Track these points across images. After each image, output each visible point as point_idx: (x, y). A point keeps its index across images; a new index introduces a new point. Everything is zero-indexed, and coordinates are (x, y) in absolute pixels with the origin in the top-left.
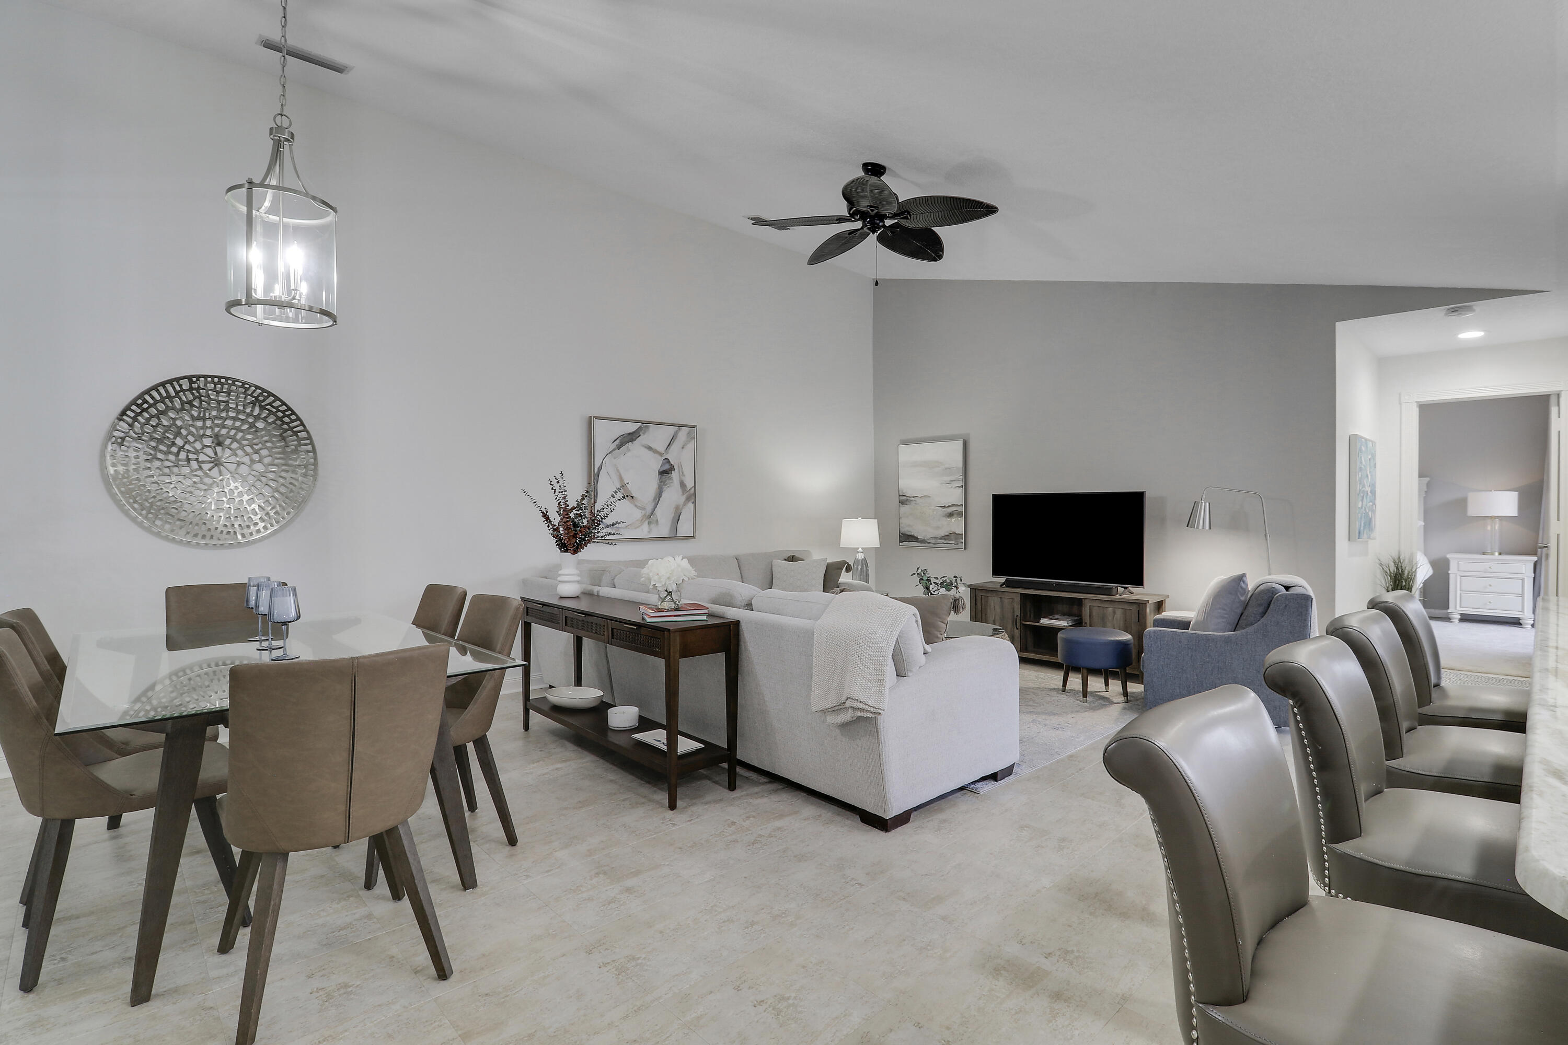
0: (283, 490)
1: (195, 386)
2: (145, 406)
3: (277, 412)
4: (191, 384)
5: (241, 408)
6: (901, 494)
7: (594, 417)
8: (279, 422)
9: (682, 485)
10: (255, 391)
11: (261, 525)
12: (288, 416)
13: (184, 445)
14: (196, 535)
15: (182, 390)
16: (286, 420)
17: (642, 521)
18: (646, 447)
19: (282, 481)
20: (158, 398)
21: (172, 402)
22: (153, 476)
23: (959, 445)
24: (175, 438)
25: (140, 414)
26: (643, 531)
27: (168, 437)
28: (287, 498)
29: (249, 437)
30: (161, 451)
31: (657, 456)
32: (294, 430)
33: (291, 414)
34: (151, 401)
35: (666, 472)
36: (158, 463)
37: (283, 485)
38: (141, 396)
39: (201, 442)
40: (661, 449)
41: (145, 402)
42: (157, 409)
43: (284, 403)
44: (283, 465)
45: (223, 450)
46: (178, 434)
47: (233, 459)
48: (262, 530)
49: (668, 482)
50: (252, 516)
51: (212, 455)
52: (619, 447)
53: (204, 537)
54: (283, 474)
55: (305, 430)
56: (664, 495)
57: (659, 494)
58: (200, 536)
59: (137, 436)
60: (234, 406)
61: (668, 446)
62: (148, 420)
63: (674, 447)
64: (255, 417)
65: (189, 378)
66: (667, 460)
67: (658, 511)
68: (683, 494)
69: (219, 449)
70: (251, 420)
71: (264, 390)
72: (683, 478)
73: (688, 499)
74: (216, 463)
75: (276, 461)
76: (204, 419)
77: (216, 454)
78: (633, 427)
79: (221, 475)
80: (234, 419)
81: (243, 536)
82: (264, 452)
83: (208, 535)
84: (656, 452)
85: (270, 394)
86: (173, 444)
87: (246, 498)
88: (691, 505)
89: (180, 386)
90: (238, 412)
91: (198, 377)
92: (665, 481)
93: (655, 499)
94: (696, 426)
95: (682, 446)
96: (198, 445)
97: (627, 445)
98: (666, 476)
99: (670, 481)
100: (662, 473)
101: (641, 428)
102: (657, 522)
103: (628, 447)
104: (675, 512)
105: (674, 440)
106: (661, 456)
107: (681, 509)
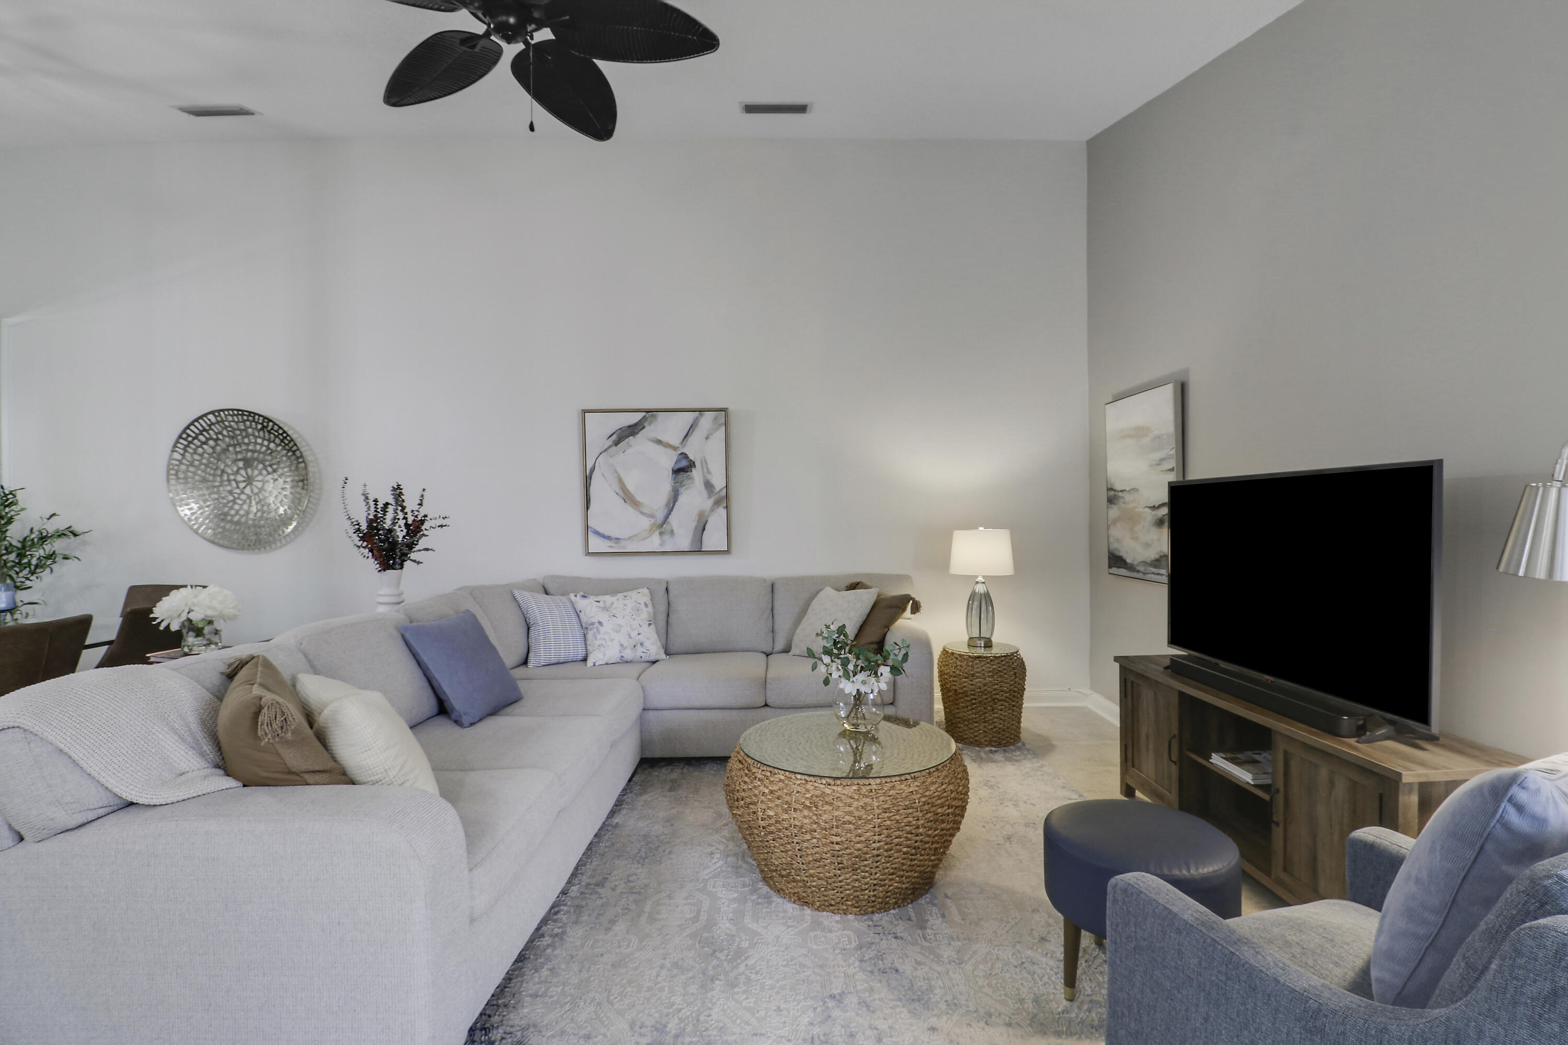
1: (220, 419)
2: (190, 439)
3: (277, 435)
4: (217, 418)
6: (1109, 487)
7: (587, 410)
8: (282, 444)
9: (708, 485)
13: (224, 469)
15: (212, 423)
16: (284, 440)
17: (651, 531)
18: (653, 441)
20: (197, 431)
21: (208, 434)
23: (1170, 391)
24: (217, 463)
26: (654, 543)
27: (212, 463)
29: (268, 458)
31: (669, 451)
32: (292, 450)
33: (287, 437)
34: (193, 435)
35: (683, 469)
38: (185, 431)
40: (675, 441)
43: (280, 427)
44: (292, 481)
45: (251, 471)
47: (259, 478)
49: (685, 482)
51: (245, 475)
52: (616, 443)
55: (298, 449)
56: (682, 499)
57: (675, 497)
59: (190, 463)
60: (251, 433)
61: (685, 437)
62: (195, 450)
63: (693, 439)
64: (267, 440)
66: (684, 456)
67: (674, 520)
68: (710, 497)
69: (247, 470)
70: (266, 444)
71: (264, 417)
72: (709, 477)
73: (717, 503)
74: (249, 481)
75: (290, 479)
76: (233, 446)
77: (247, 473)
78: (635, 418)
79: (253, 492)
80: (255, 444)
82: (280, 471)
84: (667, 445)
88: (722, 512)
92: (683, 481)
93: (668, 504)
94: (727, 409)
95: (706, 436)
97: (627, 440)
98: (682, 476)
99: (690, 481)
100: (677, 471)
101: (644, 418)
102: (672, 532)
103: (628, 443)
104: (698, 522)
105: (694, 429)
106: (675, 451)
107: (708, 516)
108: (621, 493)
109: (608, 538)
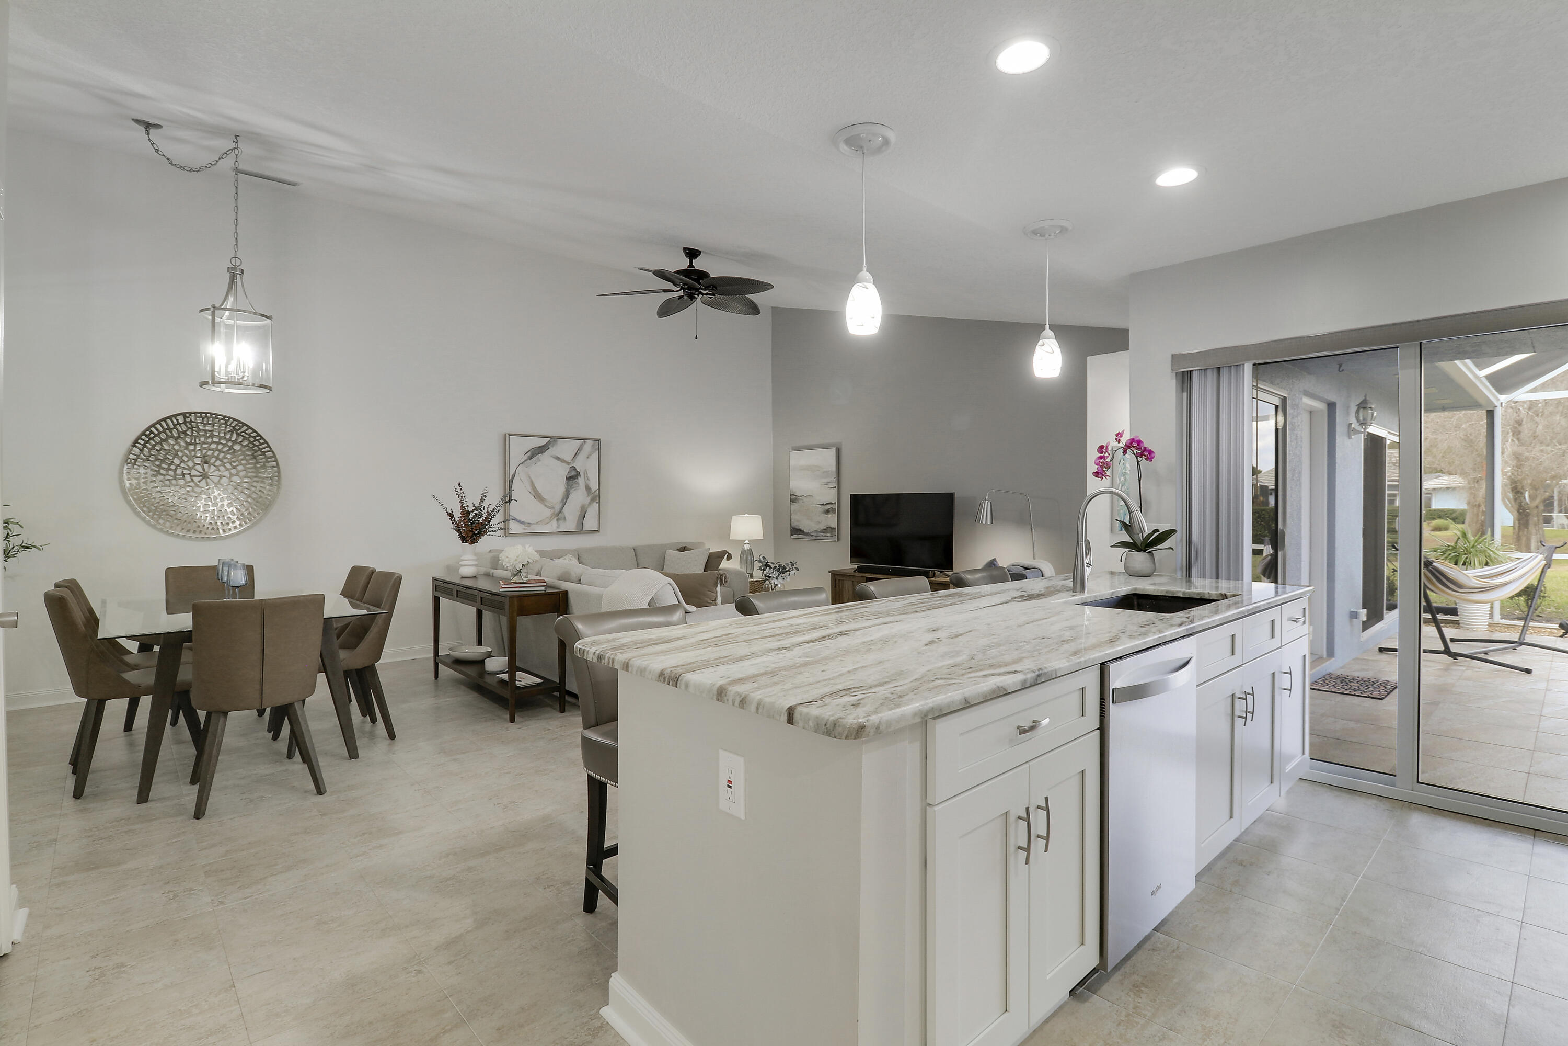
0: (254, 496)
1: (188, 420)
3: (249, 437)
4: (185, 419)
5: (222, 435)
6: (792, 494)
7: (508, 434)
8: (251, 445)
9: (588, 488)
10: (232, 422)
11: (238, 523)
12: (258, 440)
13: (180, 464)
14: (188, 531)
15: (179, 423)
16: (257, 443)
17: (551, 519)
18: (554, 457)
19: (253, 489)
20: (161, 429)
21: (171, 432)
22: (157, 487)
23: (832, 452)
24: (173, 459)
25: (148, 442)
26: (553, 526)
27: (168, 458)
28: (257, 502)
29: (229, 456)
30: (163, 468)
31: (564, 464)
32: (263, 450)
33: (260, 439)
34: (156, 432)
35: (573, 477)
36: (161, 477)
37: (254, 492)
38: (148, 429)
39: (193, 461)
40: (568, 458)
41: (152, 433)
42: (160, 438)
43: (254, 431)
44: (255, 477)
45: (209, 466)
46: (176, 455)
47: (217, 473)
48: (238, 527)
49: (574, 486)
50: (231, 516)
51: (201, 471)
52: (530, 458)
53: (194, 532)
54: (255, 484)
55: (271, 450)
56: (571, 497)
57: (567, 496)
58: (192, 531)
59: (145, 458)
60: (217, 434)
61: (575, 456)
62: (154, 446)
63: (581, 457)
64: (232, 441)
65: (184, 414)
66: (574, 468)
67: (566, 510)
68: (588, 496)
69: (206, 466)
70: (230, 444)
71: (239, 422)
72: (588, 482)
73: (593, 500)
74: (205, 476)
75: (250, 474)
76: (195, 444)
77: (204, 469)
78: (543, 442)
79: (208, 486)
80: (218, 443)
81: (224, 531)
82: (240, 468)
83: (198, 531)
84: (563, 461)
85: (244, 424)
86: (172, 462)
87: (226, 502)
88: (595, 505)
89: (177, 420)
90: (220, 438)
91: (190, 414)
92: (572, 485)
93: (562, 500)
94: (600, 439)
95: (587, 456)
96: (190, 464)
97: (537, 456)
98: (572, 481)
99: (577, 485)
100: (569, 478)
101: (549, 443)
102: (565, 519)
103: (538, 458)
104: (581, 512)
105: (580, 451)
106: (568, 465)
107: (587, 508)
108: (532, 492)
109: (523, 523)
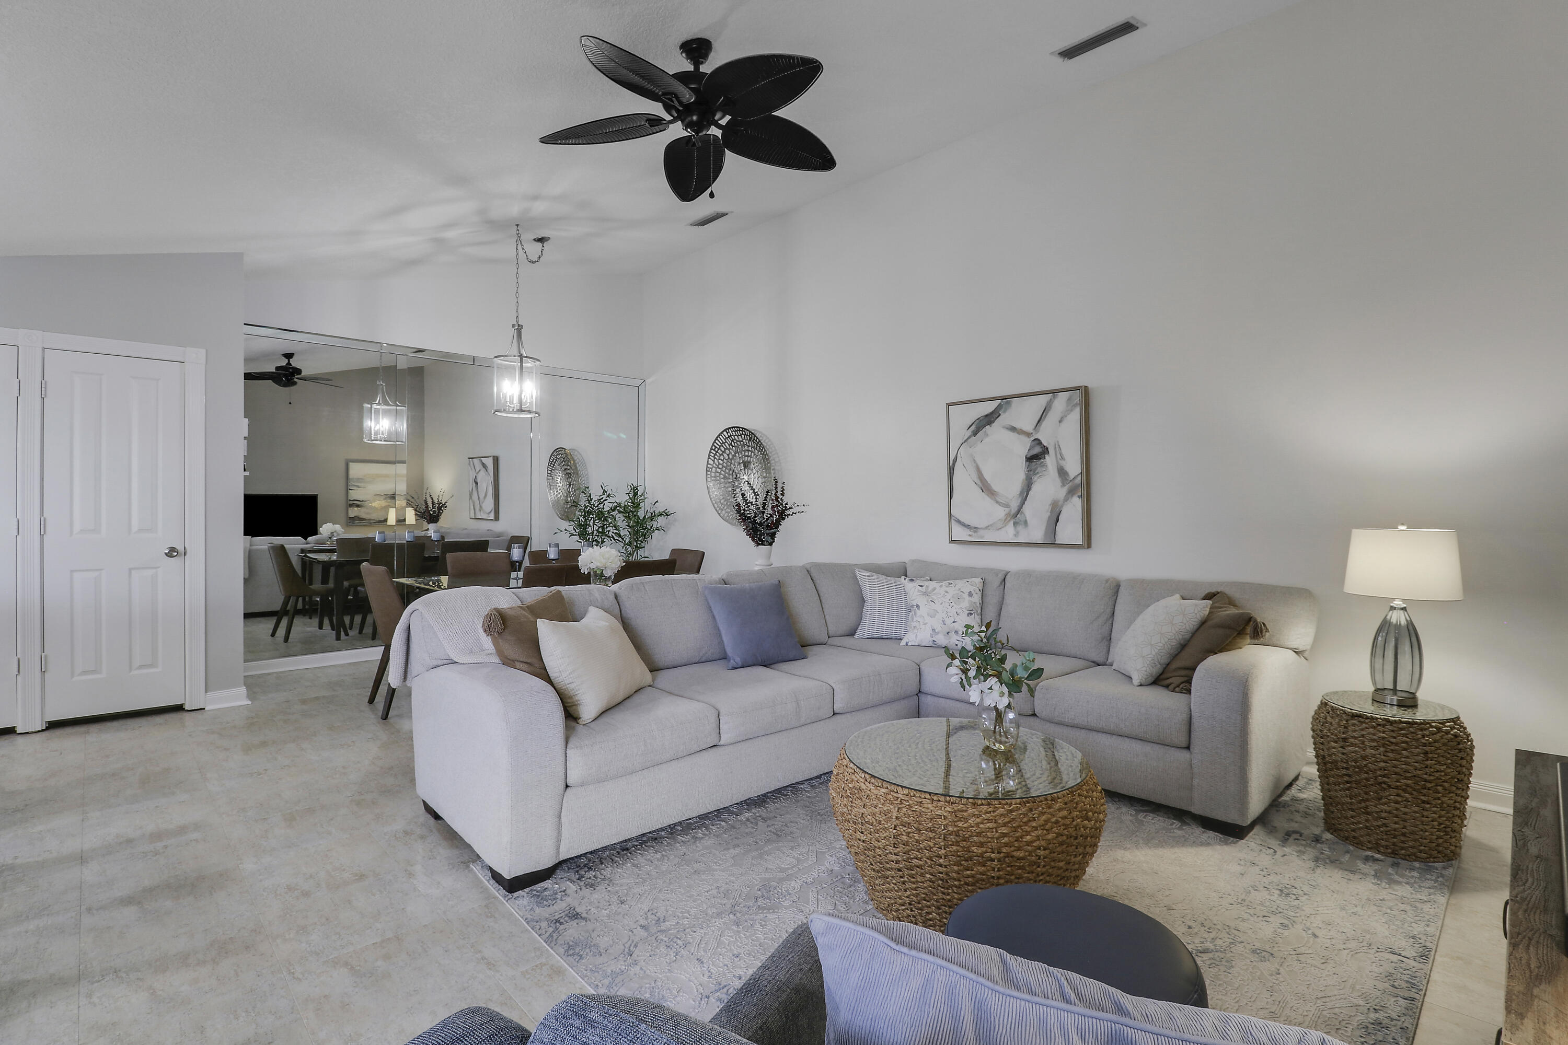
1: (730, 434)
7: (951, 403)
9: (1062, 472)
13: (734, 469)
17: (1005, 521)
18: (1007, 428)
20: (719, 444)
21: (725, 446)
25: (716, 455)
26: (1008, 533)
29: (755, 461)
30: (727, 473)
31: (1024, 438)
33: (761, 445)
35: (1036, 457)
38: (713, 444)
40: (1029, 428)
41: (716, 447)
43: (758, 438)
49: (1039, 470)
52: (975, 434)
56: (1036, 488)
57: (1029, 485)
61: (1039, 421)
63: (1046, 423)
66: (1038, 442)
67: (1028, 510)
68: (1063, 485)
72: (1062, 463)
73: (1071, 492)
76: (739, 453)
78: (990, 407)
82: (761, 470)
84: (1021, 432)
85: (753, 433)
88: (1079, 499)
89: (726, 436)
91: (730, 429)
92: (1036, 469)
93: (1021, 493)
94: (1086, 386)
95: (1060, 419)
96: (739, 469)
97: (984, 429)
98: (1036, 462)
99: (1043, 469)
100: (1030, 459)
101: (1000, 406)
102: (1026, 522)
103: (985, 432)
104: (1052, 512)
105: (1048, 413)
106: (1029, 437)
107: (1062, 506)
108: (979, 482)
109: (968, 527)
